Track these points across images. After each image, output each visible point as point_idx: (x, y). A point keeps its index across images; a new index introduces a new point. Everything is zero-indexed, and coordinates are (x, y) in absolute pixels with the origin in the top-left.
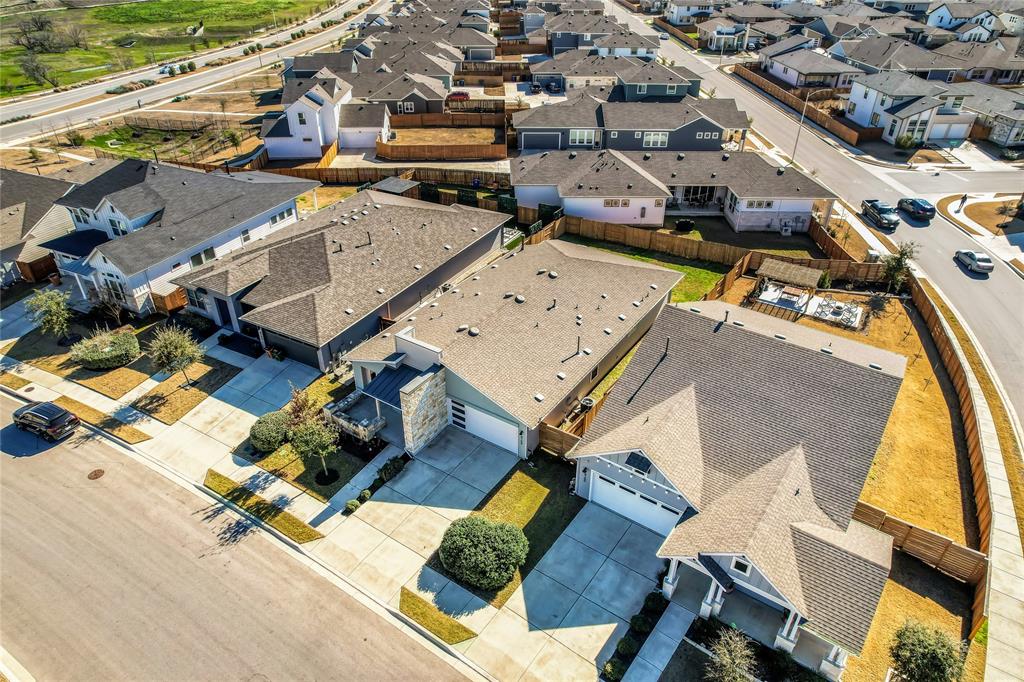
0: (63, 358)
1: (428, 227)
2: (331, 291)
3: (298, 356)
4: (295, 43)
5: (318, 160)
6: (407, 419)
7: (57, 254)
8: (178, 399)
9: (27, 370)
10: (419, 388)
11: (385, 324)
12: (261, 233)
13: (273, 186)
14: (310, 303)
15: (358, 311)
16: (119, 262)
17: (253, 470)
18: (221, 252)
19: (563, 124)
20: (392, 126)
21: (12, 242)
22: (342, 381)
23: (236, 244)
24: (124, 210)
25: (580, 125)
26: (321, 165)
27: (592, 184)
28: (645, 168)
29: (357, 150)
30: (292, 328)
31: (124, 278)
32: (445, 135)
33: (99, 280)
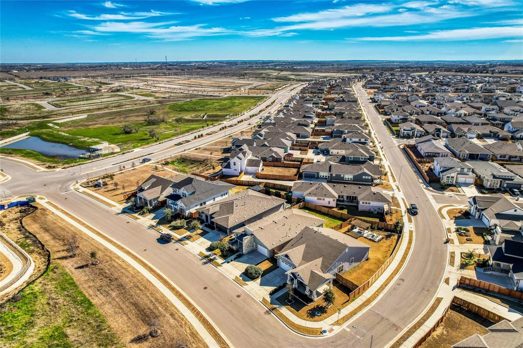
0: (169, 225)
1: (261, 202)
2: (233, 216)
3: (223, 230)
4: (239, 125)
5: (238, 176)
6: (244, 245)
7: (168, 199)
8: (195, 237)
9: (161, 227)
10: (247, 238)
11: (244, 225)
12: (219, 199)
13: (223, 186)
14: (227, 218)
15: (238, 222)
16: (184, 204)
17: (210, 253)
18: (207, 203)
19: (317, 170)
20: (263, 165)
21: (158, 196)
22: (232, 238)
23: (211, 202)
24: (186, 191)
25: (323, 171)
26: (238, 179)
27: (314, 193)
28: (333, 189)
29: (250, 174)
30: (223, 224)
31: (185, 207)
32: (280, 170)
33: (178, 208)
